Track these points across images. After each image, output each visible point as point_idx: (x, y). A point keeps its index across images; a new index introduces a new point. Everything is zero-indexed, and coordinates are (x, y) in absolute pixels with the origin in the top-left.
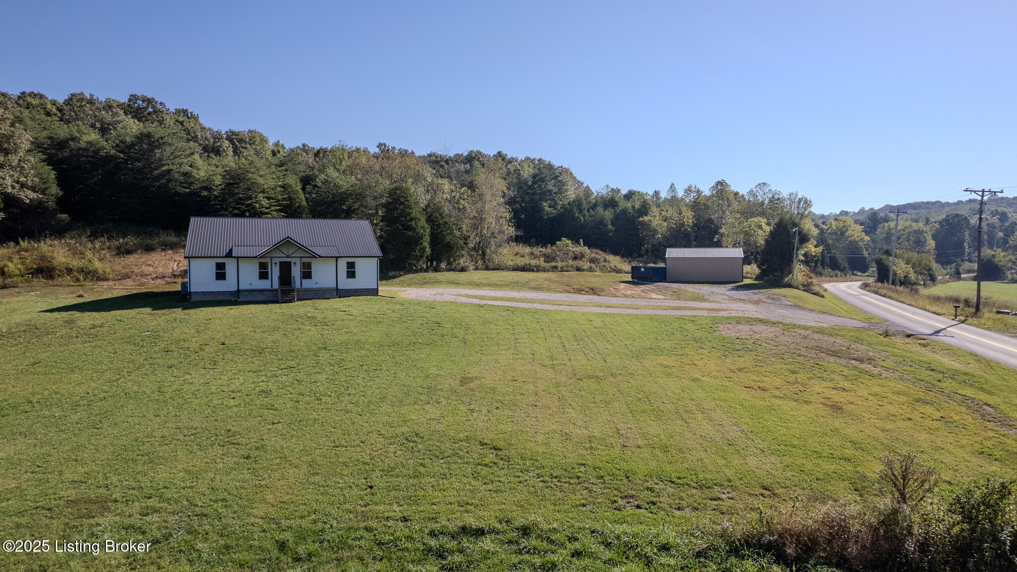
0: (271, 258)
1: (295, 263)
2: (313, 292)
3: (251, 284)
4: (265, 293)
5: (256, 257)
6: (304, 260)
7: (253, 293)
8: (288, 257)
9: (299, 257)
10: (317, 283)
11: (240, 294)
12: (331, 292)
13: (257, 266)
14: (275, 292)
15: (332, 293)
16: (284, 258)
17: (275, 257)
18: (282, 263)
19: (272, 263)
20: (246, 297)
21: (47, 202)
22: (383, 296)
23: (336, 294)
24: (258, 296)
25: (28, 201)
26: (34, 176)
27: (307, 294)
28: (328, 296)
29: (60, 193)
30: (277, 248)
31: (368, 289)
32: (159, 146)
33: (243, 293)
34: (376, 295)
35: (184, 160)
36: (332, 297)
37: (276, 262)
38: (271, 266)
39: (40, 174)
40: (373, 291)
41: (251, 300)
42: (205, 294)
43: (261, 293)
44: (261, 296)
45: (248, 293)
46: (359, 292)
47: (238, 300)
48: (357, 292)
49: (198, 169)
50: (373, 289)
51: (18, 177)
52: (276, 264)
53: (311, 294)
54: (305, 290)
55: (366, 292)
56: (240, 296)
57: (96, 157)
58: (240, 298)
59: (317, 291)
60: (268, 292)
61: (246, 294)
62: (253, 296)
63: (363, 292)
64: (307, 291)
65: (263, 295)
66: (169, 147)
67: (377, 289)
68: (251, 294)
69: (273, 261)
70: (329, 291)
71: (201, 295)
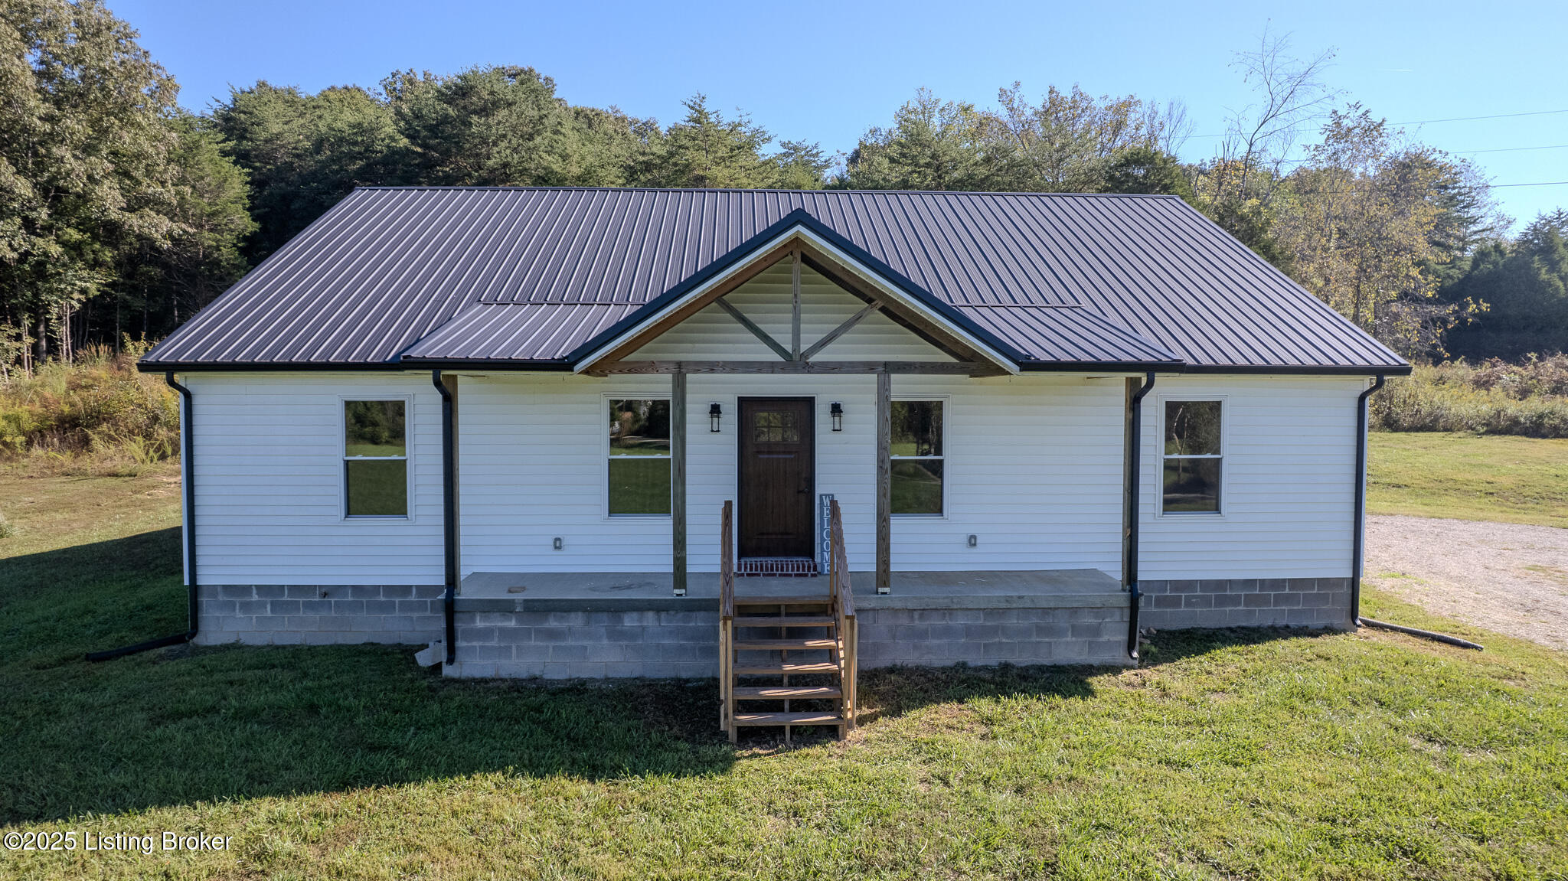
0: (680, 371)
1: (836, 409)
2: (961, 621)
3: (558, 544)
4: (630, 621)
5: (564, 365)
6: (907, 388)
7: (552, 623)
8: (794, 362)
9: (869, 367)
10: (972, 541)
11: (460, 626)
12: (1089, 620)
13: (600, 429)
14: (699, 621)
15: (1096, 631)
16: (771, 368)
17: (712, 367)
18: (746, 404)
19: (688, 406)
20: (505, 652)
21: (218, 248)
22: (1382, 627)
23: (1123, 637)
24: (585, 643)
25: (167, 244)
26: (183, 181)
27: (923, 634)
28: (1068, 652)
29: (252, 227)
30: (717, 297)
31: (1295, 583)
32: (484, 111)
33: (479, 623)
34: (1343, 620)
35: (538, 140)
36: (1095, 660)
37: (717, 399)
38: (688, 426)
39: (202, 178)
40: (1324, 598)
41: (537, 673)
42: (286, 598)
43: (604, 621)
44: (605, 642)
45: (512, 623)
46: (1235, 600)
47: (448, 671)
48: (1222, 601)
49: (565, 157)
50: (1324, 582)
51: (145, 184)
52: (715, 410)
53: (947, 632)
54: (910, 606)
55: (1278, 600)
56: (460, 644)
57: (367, 158)
58: (460, 656)
59: (990, 612)
60: (650, 615)
61: (502, 630)
62: (551, 644)
63: (1263, 600)
64: (923, 611)
65: (615, 635)
66: (506, 112)
67: (1354, 583)
68: (538, 632)
69: (701, 391)
70: (1074, 611)
71: (262, 605)
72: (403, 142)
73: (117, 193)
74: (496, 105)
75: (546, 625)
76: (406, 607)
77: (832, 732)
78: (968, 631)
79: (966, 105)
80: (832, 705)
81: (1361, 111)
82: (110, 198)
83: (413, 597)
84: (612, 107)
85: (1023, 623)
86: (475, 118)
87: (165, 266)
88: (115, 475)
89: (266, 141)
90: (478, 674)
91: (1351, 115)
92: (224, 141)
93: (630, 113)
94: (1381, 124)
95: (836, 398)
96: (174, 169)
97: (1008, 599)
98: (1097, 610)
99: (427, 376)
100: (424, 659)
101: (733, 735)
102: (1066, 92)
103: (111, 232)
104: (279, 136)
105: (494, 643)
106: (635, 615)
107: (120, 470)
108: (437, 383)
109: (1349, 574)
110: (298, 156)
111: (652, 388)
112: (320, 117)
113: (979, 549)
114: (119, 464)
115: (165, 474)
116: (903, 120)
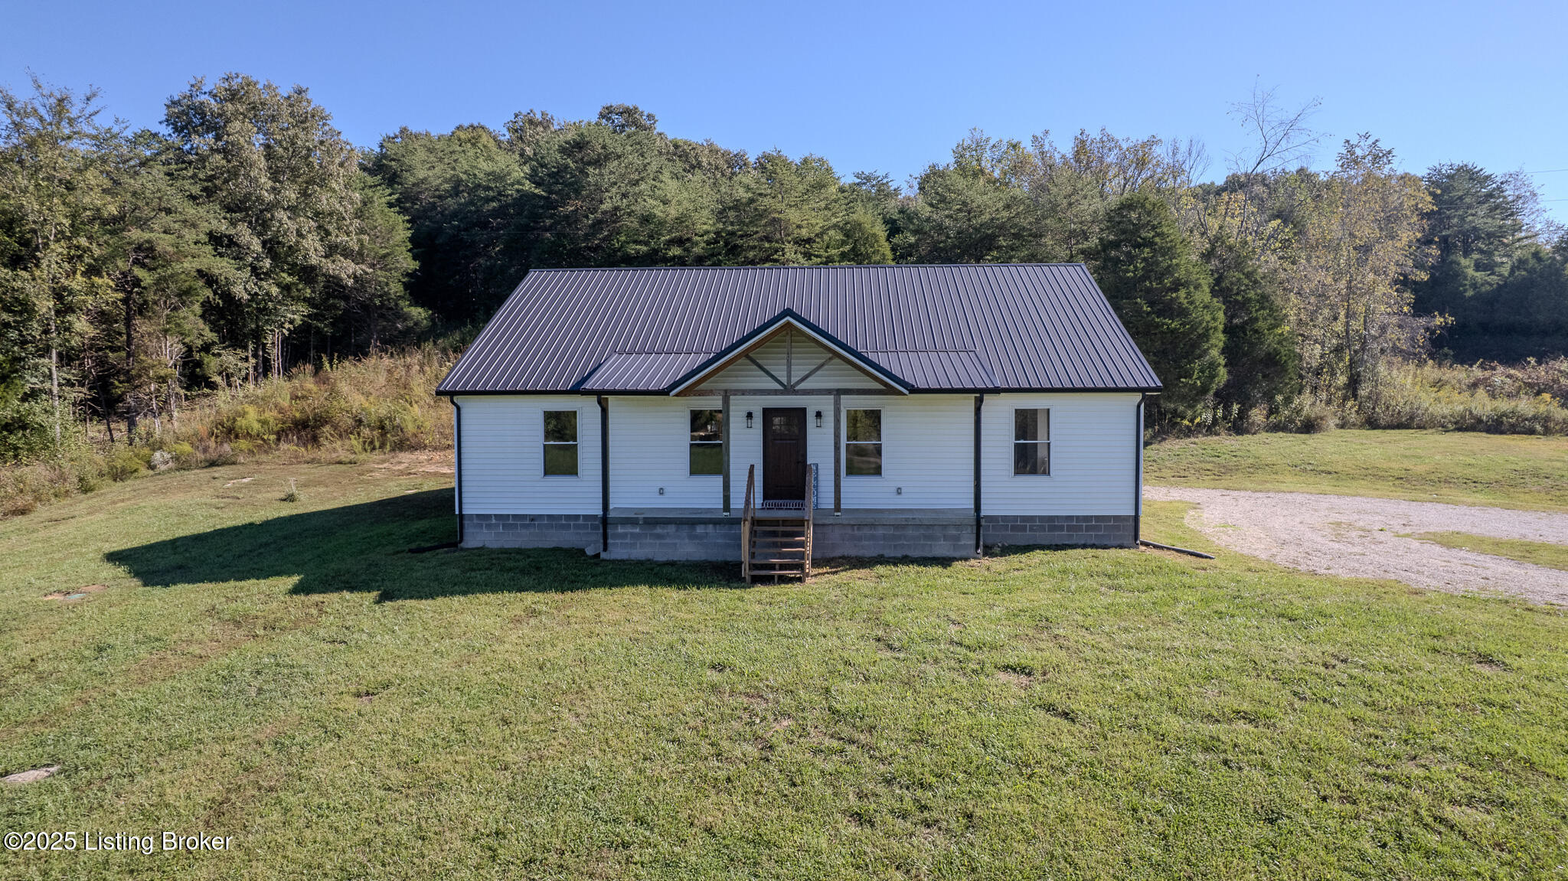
0: (726, 395)
1: (817, 415)
2: (880, 532)
3: (661, 492)
4: (700, 529)
5: (664, 392)
6: (849, 403)
7: (659, 530)
8: (789, 390)
9: (828, 392)
10: (899, 491)
11: (610, 531)
12: (953, 532)
13: (684, 425)
14: (734, 531)
15: (957, 538)
16: (775, 392)
17: (744, 392)
18: (768, 413)
19: (731, 413)
20: (633, 545)
21: (387, 284)
22: (1162, 548)
23: (973, 542)
24: (677, 541)
25: (350, 282)
26: (362, 231)
27: (860, 539)
28: (942, 549)
29: (413, 265)
30: (745, 354)
31: (1098, 518)
32: (597, 163)
33: (620, 530)
34: (1131, 541)
35: (643, 186)
36: (957, 554)
37: (751, 409)
38: (731, 425)
39: (376, 227)
40: (1118, 528)
41: (650, 557)
42: (511, 522)
43: (685, 531)
44: (687, 541)
45: (638, 530)
46: (1061, 528)
47: (603, 555)
48: (1053, 528)
49: (665, 202)
50: (1117, 518)
51: (334, 234)
52: (750, 415)
53: (873, 537)
54: (852, 523)
55: (1088, 528)
56: (610, 541)
57: (500, 201)
58: (610, 548)
59: (896, 527)
60: (711, 526)
61: (632, 534)
62: (658, 542)
63: (1078, 528)
64: (860, 526)
65: (692, 537)
66: (616, 163)
67: (1136, 518)
68: (651, 535)
69: (738, 408)
70: (945, 527)
71: (497, 526)
72: (528, 186)
73: (318, 245)
74: (607, 158)
75: (655, 531)
76: (577, 527)
77: (800, 580)
78: (884, 537)
79: (1014, 142)
80: (801, 567)
81: (1370, 141)
82: (312, 250)
83: (581, 522)
84: (707, 141)
85: (916, 533)
86: (591, 170)
87: (346, 298)
88: (340, 463)
89: (414, 185)
90: (619, 557)
91: (1362, 144)
92: (390, 195)
93: (722, 145)
94: (1390, 152)
95: (819, 408)
96: (357, 222)
97: (907, 520)
98: (958, 526)
99: (594, 398)
100: (589, 551)
101: (748, 578)
102: (1094, 134)
103: (308, 274)
104: (424, 181)
105: (628, 541)
106: (702, 526)
107: (343, 459)
108: (599, 402)
109: (1133, 513)
110: (440, 197)
111: (713, 403)
112: (455, 161)
113: (903, 495)
114: (343, 455)
115: (374, 462)
116: (960, 154)
